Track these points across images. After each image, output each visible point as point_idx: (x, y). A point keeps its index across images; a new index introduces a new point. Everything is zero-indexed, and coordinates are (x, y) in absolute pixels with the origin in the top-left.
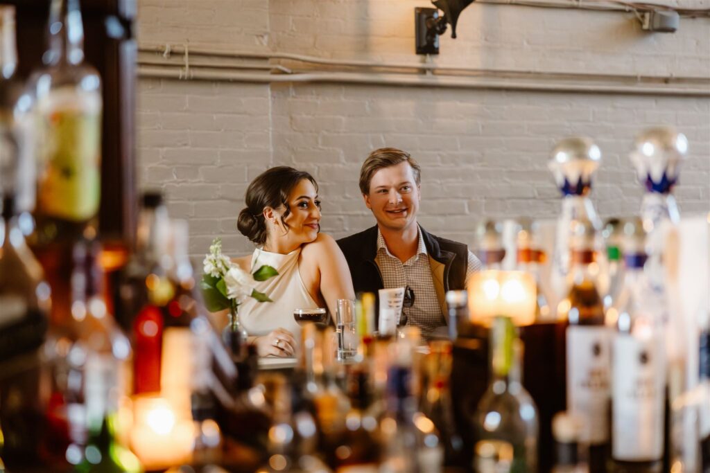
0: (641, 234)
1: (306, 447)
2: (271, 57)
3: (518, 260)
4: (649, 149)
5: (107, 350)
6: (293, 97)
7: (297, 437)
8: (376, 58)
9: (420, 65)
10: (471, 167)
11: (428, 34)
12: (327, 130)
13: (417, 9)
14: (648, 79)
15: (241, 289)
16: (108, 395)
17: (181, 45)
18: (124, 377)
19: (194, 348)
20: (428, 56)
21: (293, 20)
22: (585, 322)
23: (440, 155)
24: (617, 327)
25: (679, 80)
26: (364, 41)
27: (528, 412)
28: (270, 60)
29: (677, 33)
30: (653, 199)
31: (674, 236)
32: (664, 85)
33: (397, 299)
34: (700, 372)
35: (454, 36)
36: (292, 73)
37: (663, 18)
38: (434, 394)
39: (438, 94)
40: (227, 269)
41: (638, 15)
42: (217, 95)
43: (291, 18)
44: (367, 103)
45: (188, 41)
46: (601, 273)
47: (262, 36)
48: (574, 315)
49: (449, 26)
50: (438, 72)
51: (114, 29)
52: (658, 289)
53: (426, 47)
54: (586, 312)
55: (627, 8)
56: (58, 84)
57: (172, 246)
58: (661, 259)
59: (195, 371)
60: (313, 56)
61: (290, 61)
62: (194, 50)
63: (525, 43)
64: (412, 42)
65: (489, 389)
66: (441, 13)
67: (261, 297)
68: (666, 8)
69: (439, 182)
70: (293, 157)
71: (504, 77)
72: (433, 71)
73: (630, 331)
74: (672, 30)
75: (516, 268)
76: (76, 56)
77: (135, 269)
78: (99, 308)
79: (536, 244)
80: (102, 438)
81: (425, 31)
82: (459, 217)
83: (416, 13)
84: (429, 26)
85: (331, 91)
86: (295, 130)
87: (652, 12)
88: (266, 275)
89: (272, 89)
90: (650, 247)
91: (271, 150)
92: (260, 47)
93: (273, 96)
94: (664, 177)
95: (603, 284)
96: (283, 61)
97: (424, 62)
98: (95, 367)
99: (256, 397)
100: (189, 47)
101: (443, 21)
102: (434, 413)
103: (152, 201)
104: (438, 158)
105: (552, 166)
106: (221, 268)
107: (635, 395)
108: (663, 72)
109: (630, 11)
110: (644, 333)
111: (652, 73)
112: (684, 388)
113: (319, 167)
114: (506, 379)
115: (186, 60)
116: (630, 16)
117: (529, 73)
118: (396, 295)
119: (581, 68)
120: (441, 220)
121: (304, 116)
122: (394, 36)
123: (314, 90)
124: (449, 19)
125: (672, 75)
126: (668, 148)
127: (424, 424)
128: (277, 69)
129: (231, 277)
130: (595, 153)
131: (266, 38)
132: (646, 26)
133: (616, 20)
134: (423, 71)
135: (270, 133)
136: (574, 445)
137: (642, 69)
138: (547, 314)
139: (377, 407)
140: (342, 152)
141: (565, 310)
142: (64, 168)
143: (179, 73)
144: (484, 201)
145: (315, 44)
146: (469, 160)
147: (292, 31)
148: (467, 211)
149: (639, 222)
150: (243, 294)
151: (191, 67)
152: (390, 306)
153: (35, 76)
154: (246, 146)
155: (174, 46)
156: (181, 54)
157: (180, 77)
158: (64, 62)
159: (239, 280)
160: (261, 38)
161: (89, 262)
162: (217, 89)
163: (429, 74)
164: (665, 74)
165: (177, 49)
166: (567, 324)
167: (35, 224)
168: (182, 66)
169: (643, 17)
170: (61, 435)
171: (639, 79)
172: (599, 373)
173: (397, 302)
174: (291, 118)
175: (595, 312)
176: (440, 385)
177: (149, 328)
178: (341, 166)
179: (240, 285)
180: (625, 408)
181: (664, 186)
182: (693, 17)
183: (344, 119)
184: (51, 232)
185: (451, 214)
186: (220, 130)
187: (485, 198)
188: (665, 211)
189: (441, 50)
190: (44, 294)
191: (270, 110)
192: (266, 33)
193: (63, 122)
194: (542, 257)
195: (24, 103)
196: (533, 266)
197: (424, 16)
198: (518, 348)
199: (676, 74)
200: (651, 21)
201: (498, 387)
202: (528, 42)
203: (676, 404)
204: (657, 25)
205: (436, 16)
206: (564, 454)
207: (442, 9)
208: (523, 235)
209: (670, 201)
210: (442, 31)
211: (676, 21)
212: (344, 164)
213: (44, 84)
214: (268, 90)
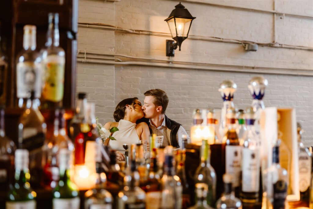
0: (252, 112)
1: (137, 183)
2: (116, 56)
3: (208, 123)
4: (255, 84)
5: (67, 147)
6: (122, 70)
7: (133, 180)
8: (152, 57)
9: (168, 60)
10: (185, 96)
11: (170, 49)
12: (134, 82)
13: (167, 40)
14: (247, 67)
15: (105, 135)
16: (67, 163)
17: (84, 50)
18: (72, 157)
19: (96, 148)
20: (170, 57)
21: (123, 43)
22: (231, 144)
23: (174, 92)
24: (244, 146)
25: (258, 68)
26: (148, 51)
27: (213, 174)
28: (115, 57)
29: (257, 51)
30: (256, 101)
31: (264, 114)
32: (252, 69)
33: (161, 140)
34: (273, 161)
35: (180, 50)
36: (122, 62)
37: (252, 46)
38: (179, 167)
39: (173, 70)
40: (101, 128)
41: (244, 45)
42: (96, 68)
43: (122, 42)
44: (149, 73)
45: (86, 49)
46: (237, 127)
47: (112, 48)
48: (228, 142)
49: (178, 47)
50: (174, 62)
51: (70, 36)
52: (258, 133)
53: (170, 54)
54: (232, 141)
55: (240, 42)
56: (50, 54)
57: (89, 111)
58: (259, 122)
59: (96, 156)
60: (130, 56)
61: (122, 57)
62: (88, 52)
63: (204, 54)
64: (165, 52)
65: (200, 166)
66: (175, 42)
67: (112, 138)
68: (253, 43)
69: (173, 101)
70: (122, 91)
71: (197, 65)
72: (172, 62)
73: (248, 147)
74: (255, 51)
75: (207, 125)
76: (57, 44)
77: (75, 120)
78: (63, 132)
79: (214, 117)
80: (64, 178)
81: (169, 48)
82: (180, 114)
83: (166, 42)
84: (171, 46)
85: (136, 68)
86: (123, 82)
87: (249, 44)
88: (114, 130)
89: (115, 67)
90: (255, 117)
91: (114, 88)
92: (112, 52)
93: (115, 69)
94: (260, 93)
95: (238, 131)
96: (119, 57)
97: (169, 59)
98: (63, 152)
99: (117, 167)
100: (86, 51)
101: (176, 45)
102: (180, 174)
103: (82, 96)
104: (173, 93)
105: (220, 90)
106: (98, 128)
107: (250, 169)
108: (252, 65)
109: (241, 43)
110: (253, 148)
111: (248, 65)
112: (267, 167)
113: (131, 95)
114: (205, 162)
115: (85, 56)
116: (241, 45)
117: (206, 64)
118: (161, 138)
119: (224, 63)
120: (174, 115)
121: (126, 77)
122: (158, 49)
123: (130, 68)
124: (178, 44)
125: (255, 66)
126: (261, 84)
127: (177, 178)
128: (118, 60)
129: (102, 131)
130: (235, 86)
131: (113, 49)
132: (246, 49)
133: (237, 46)
134: (168, 62)
135: (114, 82)
136: (230, 185)
137: (245, 64)
138: (218, 142)
139: (160, 172)
140: (139, 90)
141: (225, 140)
142: (52, 83)
143: (83, 60)
144: (189, 109)
145: (131, 51)
146: (184, 94)
147: (123, 46)
148: (183, 112)
149: (252, 109)
150: (106, 137)
151: (87, 58)
152: (159, 142)
153: (42, 51)
154: (105, 87)
155: (81, 51)
156: (83, 53)
157: (83, 62)
158: (53, 45)
159: (105, 132)
160: (112, 49)
161: (61, 116)
162: (95, 66)
163: (170, 63)
164: (253, 66)
165: (82, 52)
166: (226, 144)
167: (40, 103)
168: (84, 58)
169: (245, 45)
170: (49, 178)
171: (244, 67)
172: (237, 162)
173: (161, 141)
174: (122, 77)
175: (236, 141)
176: (181, 165)
177: (81, 141)
178: (139, 95)
179: (105, 134)
180: (246, 174)
181: (259, 97)
182: (263, 46)
183: (140, 78)
184: (46, 106)
185: (177, 113)
186: (96, 81)
187: (190, 108)
188: (260, 105)
189: (175, 55)
190: (44, 126)
191: (114, 74)
192: (113, 47)
193: (52, 67)
194: (216, 122)
195: (38, 60)
196: (213, 125)
197: (169, 43)
198: (209, 152)
199: (256, 66)
200: (248, 47)
201: (203, 165)
202: (206, 53)
203: (264, 172)
204: (250, 48)
205: (173, 43)
206: (227, 188)
207: (176, 41)
208: (210, 114)
209: (262, 102)
210: (176, 48)
211: (257, 47)
212: (140, 94)
213: (45, 54)
214: (114, 67)
